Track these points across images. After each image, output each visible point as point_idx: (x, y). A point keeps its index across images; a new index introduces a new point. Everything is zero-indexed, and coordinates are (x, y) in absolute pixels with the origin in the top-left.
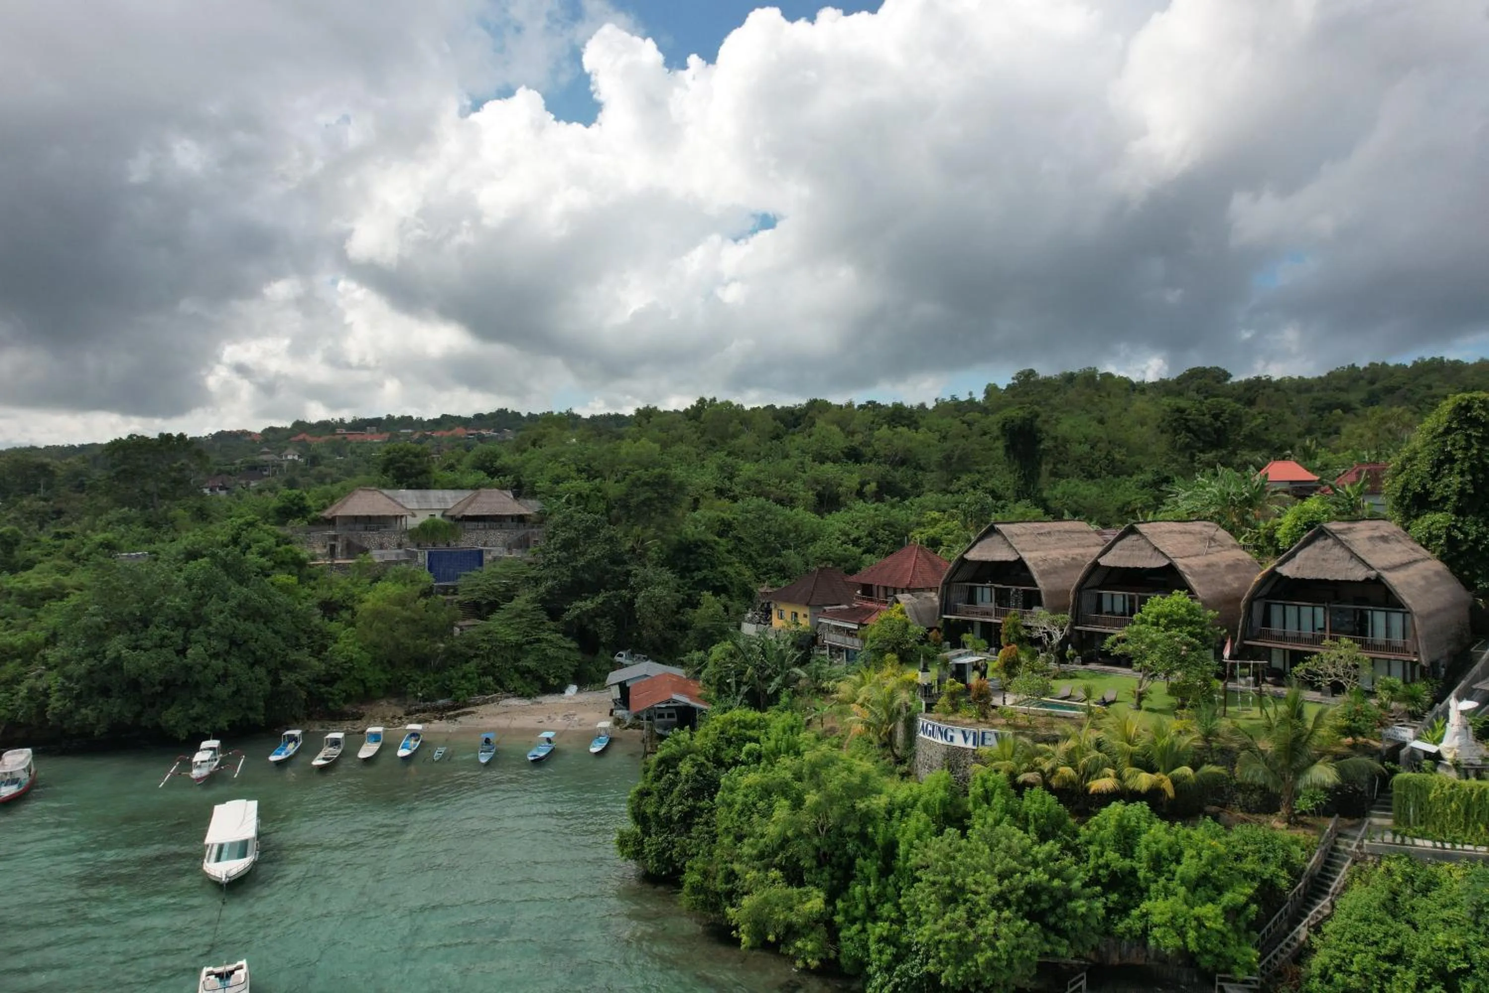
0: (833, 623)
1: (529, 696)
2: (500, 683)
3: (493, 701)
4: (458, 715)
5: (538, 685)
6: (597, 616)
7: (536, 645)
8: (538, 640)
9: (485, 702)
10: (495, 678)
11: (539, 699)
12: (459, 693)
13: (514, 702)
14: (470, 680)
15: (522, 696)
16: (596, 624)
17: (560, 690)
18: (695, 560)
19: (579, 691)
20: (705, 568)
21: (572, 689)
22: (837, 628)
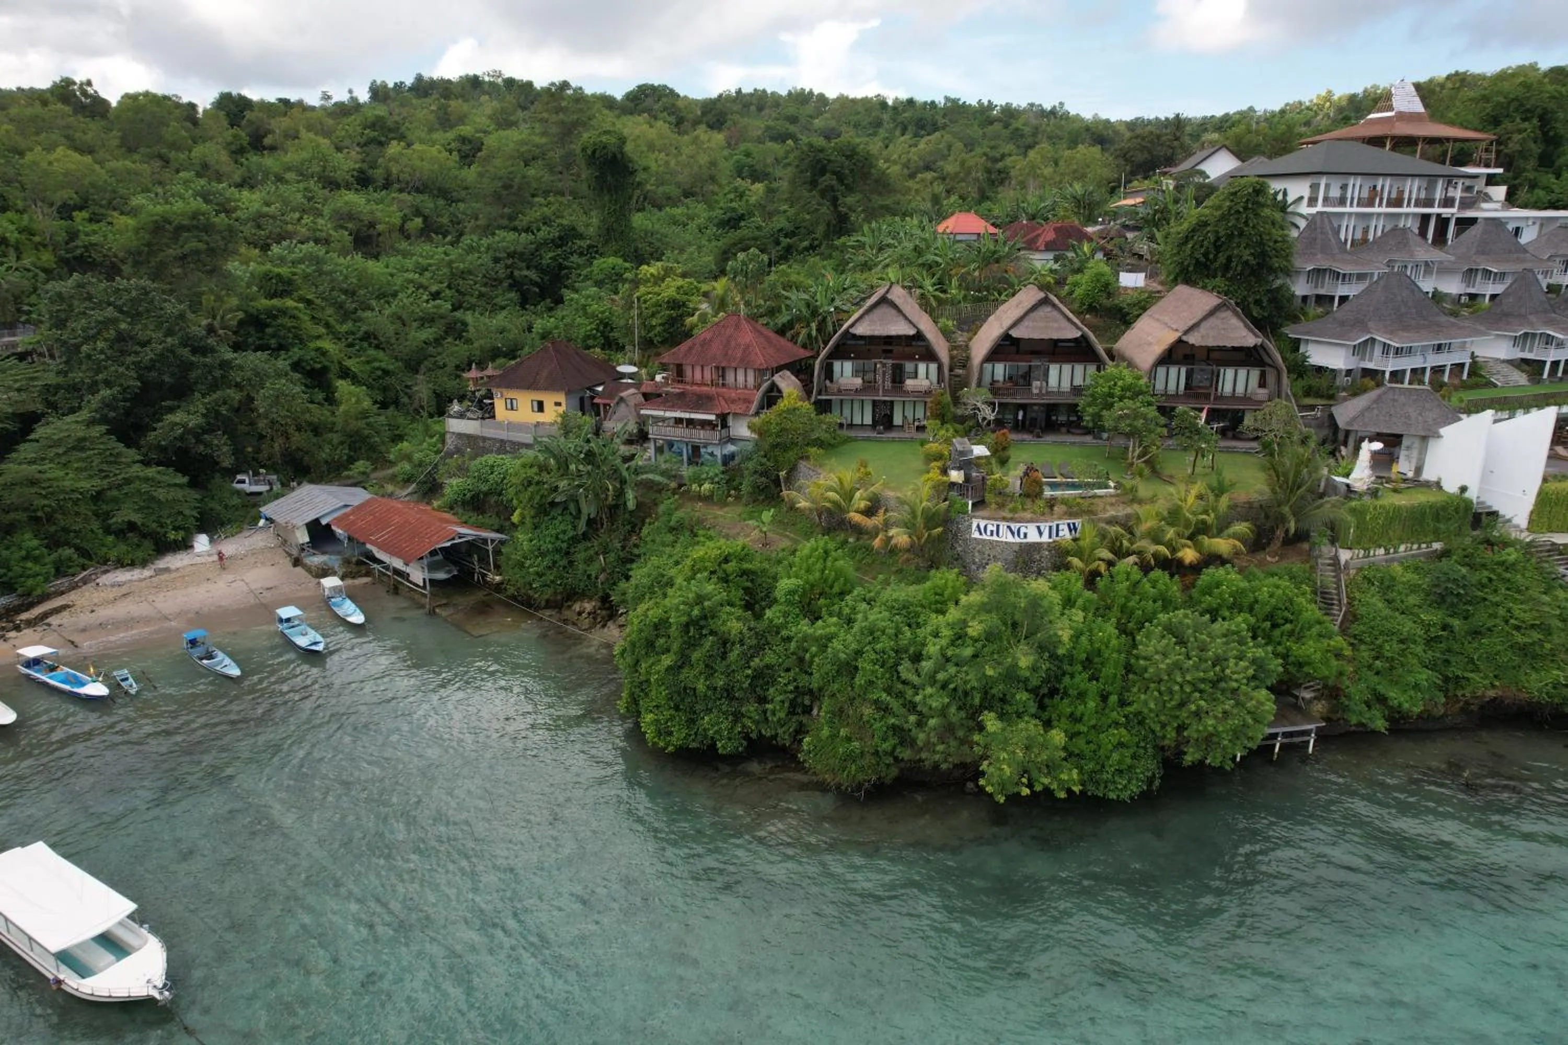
0: (669, 414)
1: (144, 564)
2: (85, 554)
3: (85, 581)
4: (46, 615)
5: (148, 544)
6: (205, 432)
7: (126, 489)
8: (128, 481)
9: (74, 587)
10: (77, 548)
11: (162, 563)
12: (30, 582)
13: (122, 576)
14: (36, 560)
15: (133, 564)
16: (207, 445)
17: (185, 545)
18: (273, 336)
19: (212, 541)
20: (293, 345)
21: (202, 542)
22: (679, 421)
